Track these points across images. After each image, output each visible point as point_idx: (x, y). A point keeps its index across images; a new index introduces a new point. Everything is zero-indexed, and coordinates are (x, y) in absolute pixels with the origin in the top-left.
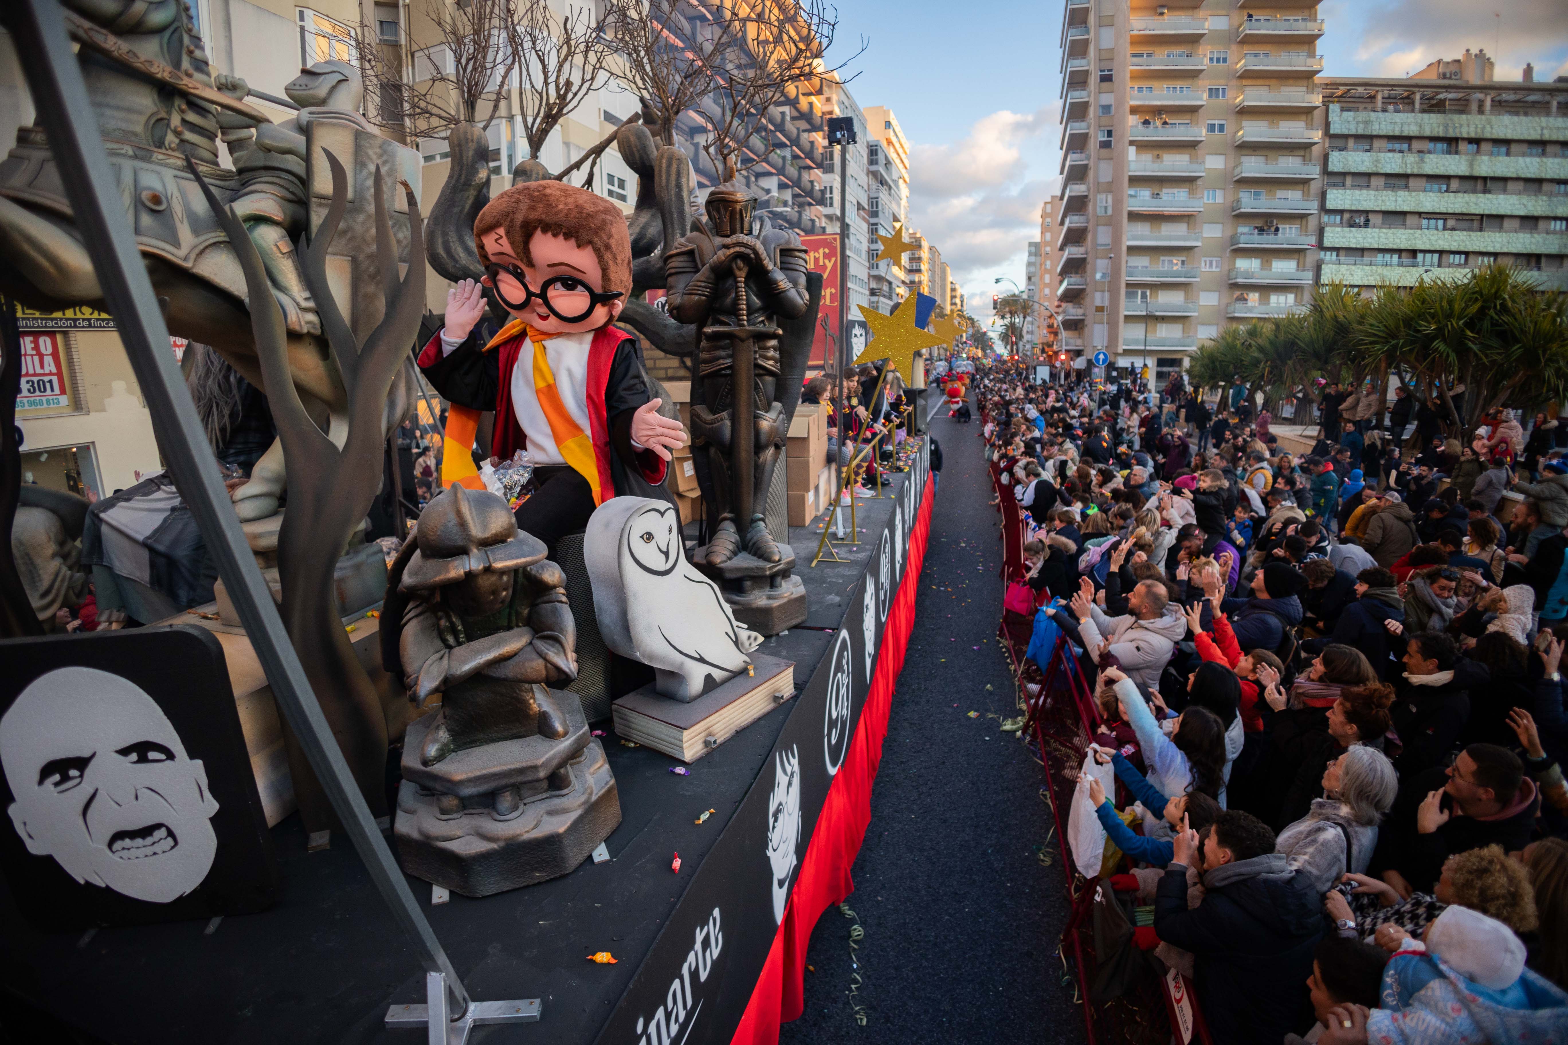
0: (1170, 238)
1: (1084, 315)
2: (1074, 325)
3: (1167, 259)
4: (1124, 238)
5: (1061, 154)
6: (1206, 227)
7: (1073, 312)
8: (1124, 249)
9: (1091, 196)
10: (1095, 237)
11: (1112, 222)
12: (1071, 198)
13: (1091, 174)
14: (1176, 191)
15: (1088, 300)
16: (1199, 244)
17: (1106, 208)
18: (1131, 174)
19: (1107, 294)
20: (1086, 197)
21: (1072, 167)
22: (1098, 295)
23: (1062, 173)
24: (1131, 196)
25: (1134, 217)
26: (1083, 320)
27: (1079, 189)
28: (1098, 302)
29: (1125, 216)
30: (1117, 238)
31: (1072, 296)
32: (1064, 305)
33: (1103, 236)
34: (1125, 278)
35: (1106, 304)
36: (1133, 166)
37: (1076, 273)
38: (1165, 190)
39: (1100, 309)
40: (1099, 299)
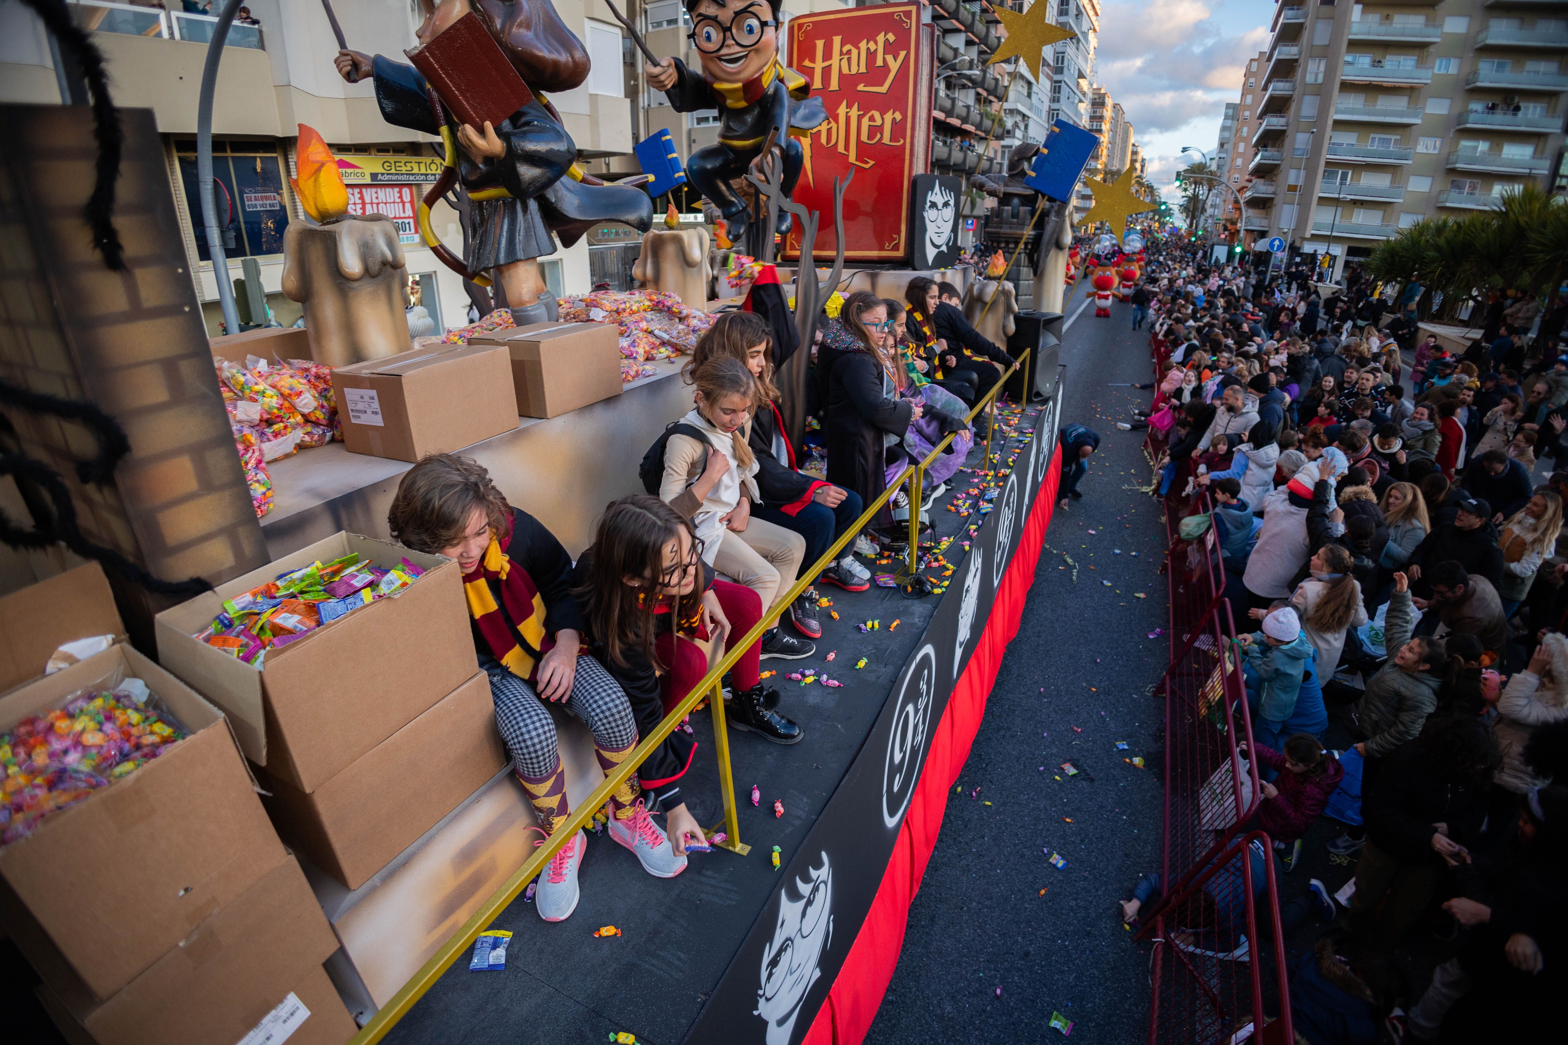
0: (1385, 113)
1: (1274, 193)
2: (1261, 204)
3: (1378, 136)
4: (1332, 110)
5: (1276, 7)
6: (1430, 101)
7: (1262, 189)
8: (1330, 122)
9: (1301, 61)
10: (1299, 109)
11: (1321, 91)
12: (1278, 61)
13: (1306, 34)
14: (1402, 58)
15: (1280, 178)
16: (1418, 121)
17: (1317, 75)
18: (1351, 37)
19: (1303, 173)
20: (1296, 60)
21: (1285, 26)
22: (1293, 173)
23: (1273, 30)
24: (1348, 63)
25: (1347, 87)
26: (1272, 199)
27: (1288, 52)
28: (1291, 181)
29: (1337, 85)
30: (1323, 110)
31: (1264, 172)
32: (1255, 180)
33: (1307, 107)
34: (1326, 156)
35: (1301, 182)
36: (1355, 28)
37: (1273, 146)
38: (1388, 57)
39: (1293, 188)
40: (1293, 177)
